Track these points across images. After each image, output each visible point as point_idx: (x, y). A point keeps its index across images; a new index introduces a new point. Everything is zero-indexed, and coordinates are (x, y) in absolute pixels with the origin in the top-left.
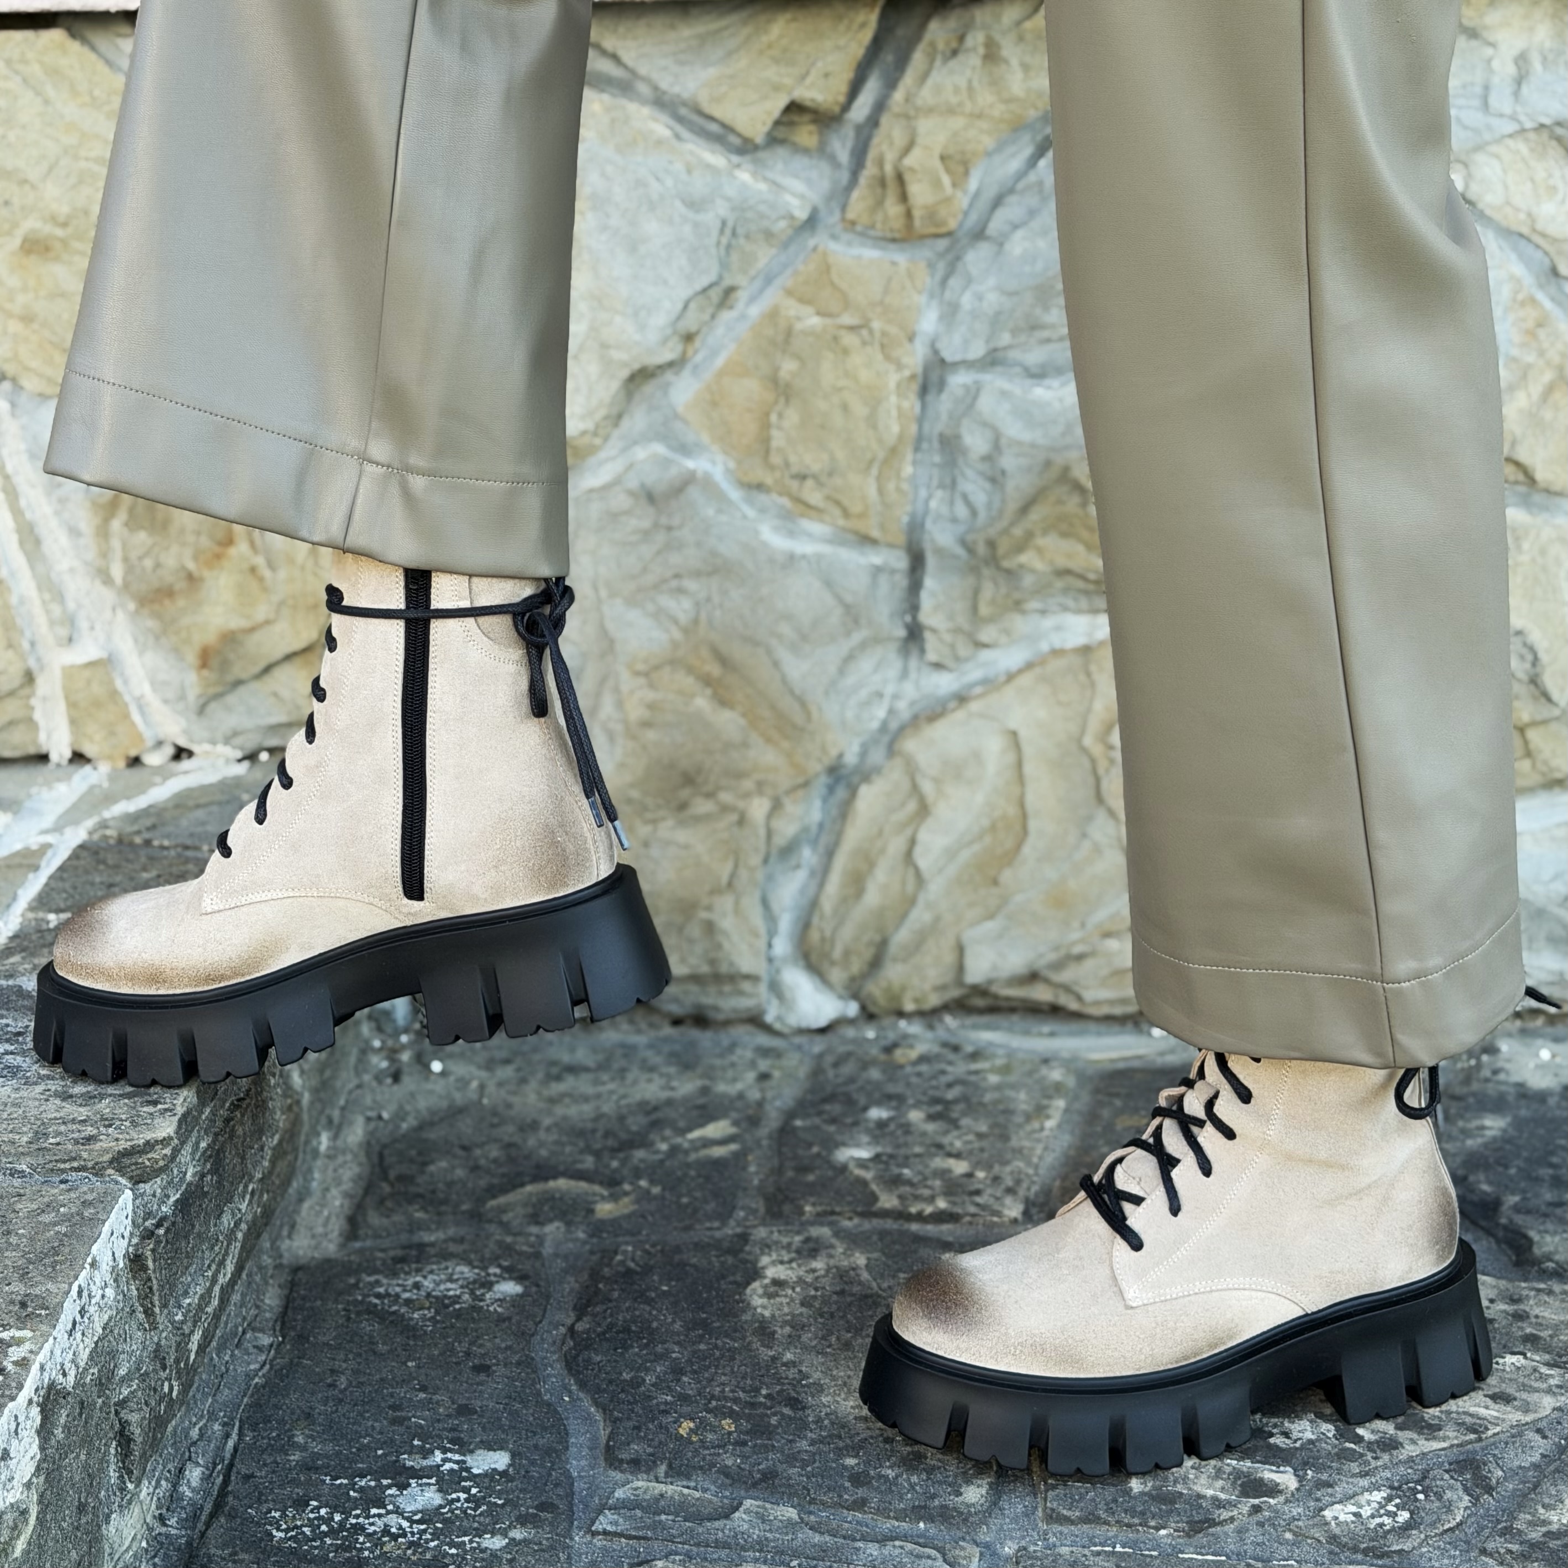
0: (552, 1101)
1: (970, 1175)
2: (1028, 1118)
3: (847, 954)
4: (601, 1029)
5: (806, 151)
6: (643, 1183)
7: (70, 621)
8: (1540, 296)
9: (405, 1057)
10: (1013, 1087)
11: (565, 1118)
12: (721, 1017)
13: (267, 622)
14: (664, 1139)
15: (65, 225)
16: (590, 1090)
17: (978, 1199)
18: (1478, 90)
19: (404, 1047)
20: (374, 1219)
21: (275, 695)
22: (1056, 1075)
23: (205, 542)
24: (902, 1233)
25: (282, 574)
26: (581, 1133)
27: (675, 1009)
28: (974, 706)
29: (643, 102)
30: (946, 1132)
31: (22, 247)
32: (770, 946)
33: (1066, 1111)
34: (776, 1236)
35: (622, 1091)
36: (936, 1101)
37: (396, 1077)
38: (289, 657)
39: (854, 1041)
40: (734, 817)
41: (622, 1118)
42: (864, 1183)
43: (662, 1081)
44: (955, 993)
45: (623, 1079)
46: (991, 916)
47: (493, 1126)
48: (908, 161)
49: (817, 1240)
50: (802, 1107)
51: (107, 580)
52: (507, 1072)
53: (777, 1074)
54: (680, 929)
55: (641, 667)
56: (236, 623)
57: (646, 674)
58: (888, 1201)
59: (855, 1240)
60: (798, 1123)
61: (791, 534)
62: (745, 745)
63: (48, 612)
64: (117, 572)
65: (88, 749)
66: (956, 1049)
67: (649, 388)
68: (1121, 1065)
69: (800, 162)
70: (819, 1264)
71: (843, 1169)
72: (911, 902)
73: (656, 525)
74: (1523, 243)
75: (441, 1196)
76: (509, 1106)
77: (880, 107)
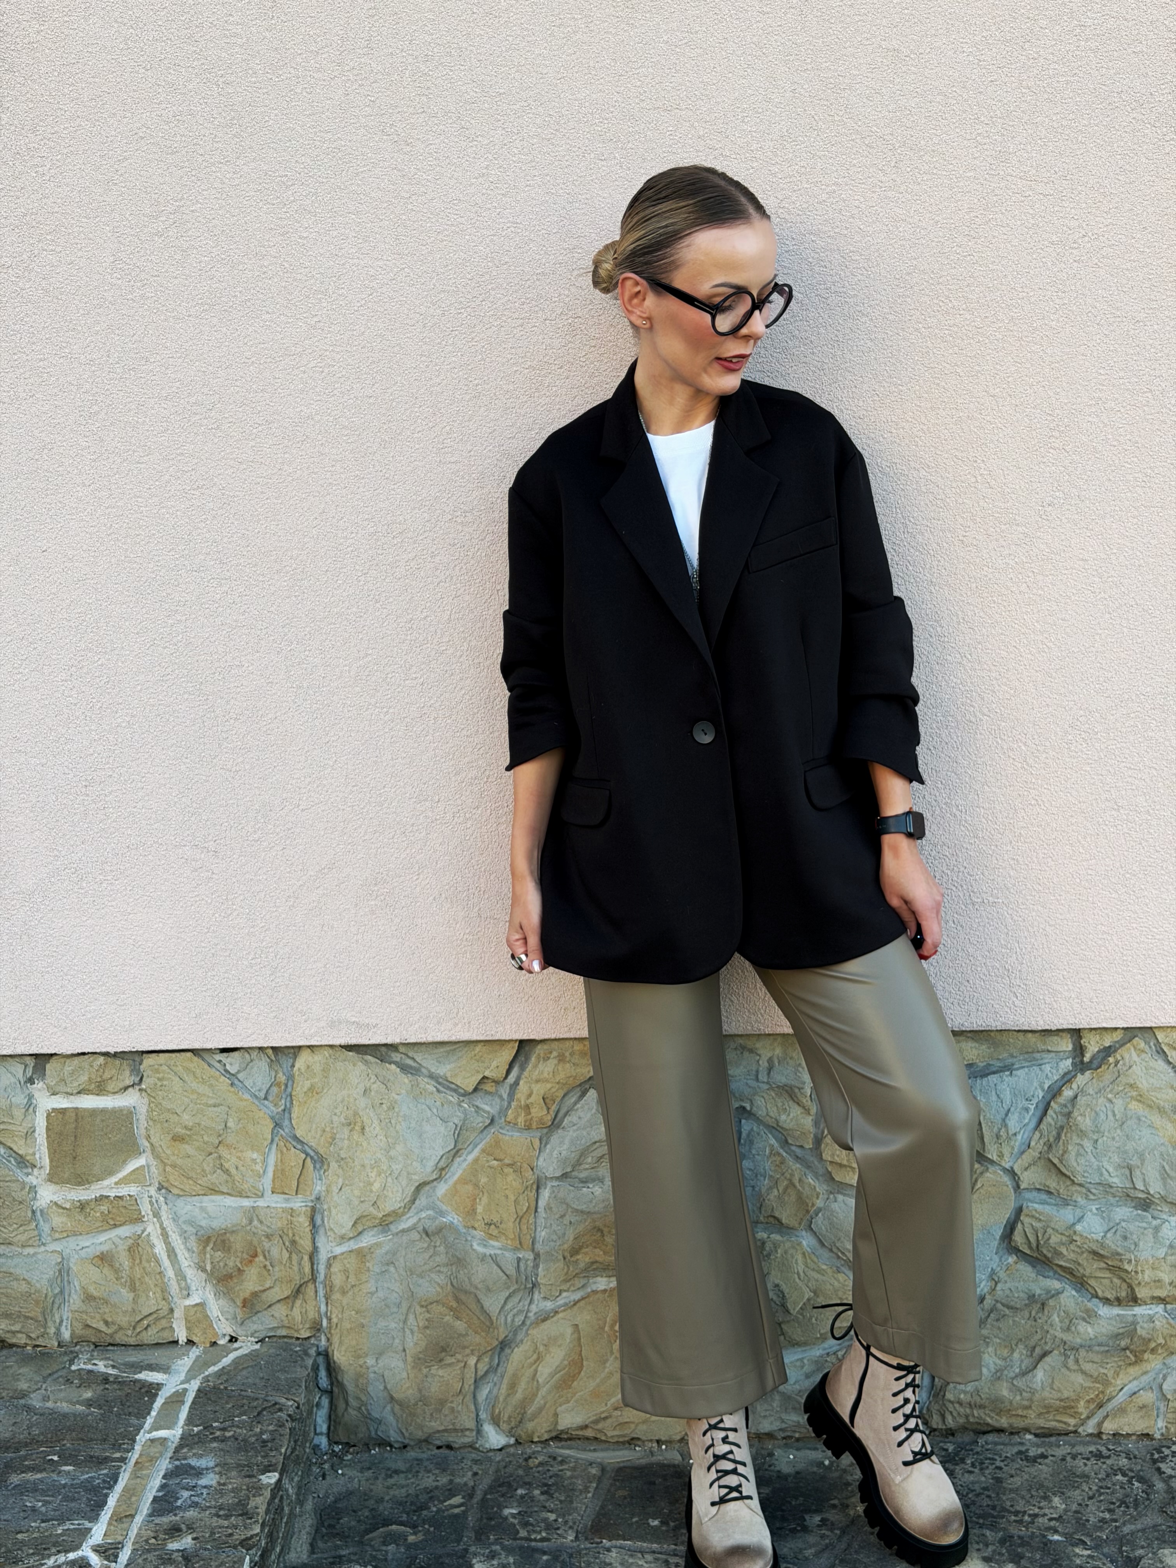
0: (388, 1488)
1: (556, 1520)
2: (581, 1492)
3: (510, 1417)
4: (408, 1452)
5: (490, 1093)
6: (426, 1526)
7: (188, 1288)
8: (781, 1151)
9: (326, 1466)
10: (576, 1478)
11: (394, 1496)
12: (457, 1446)
13: (270, 1288)
14: (435, 1506)
15: (191, 1130)
16: (403, 1482)
17: (559, 1532)
18: (754, 1072)
19: (326, 1462)
20: (320, 1544)
21: (273, 1316)
22: (594, 1471)
23: (245, 1256)
24: (529, 1547)
25: (277, 1269)
26: (401, 1504)
27: (439, 1443)
28: (561, 1315)
29: (426, 1076)
30: (547, 1500)
31: (173, 1138)
32: (477, 1415)
33: (597, 1488)
34: (479, 1550)
35: (417, 1482)
36: (546, 1485)
37: (324, 1477)
38: (279, 1301)
39: (513, 1455)
40: (463, 1364)
41: (417, 1496)
42: (514, 1525)
43: (433, 1478)
44: (554, 1434)
45: (417, 1476)
46: (569, 1402)
47: (365, 1500)
48: (531, 1100)
49: (495, 1551)
50: (491, 1489)
51: (204, 1270)
52: (369, 1474)
53: (480, 1472)
54: (441, 1411)
55: (423, 1303)
56: (258, 1288)
57: (426, 1306)
58: (523, 1533)
59: (509, 1551)
60: (489, 1497)
61: (485, 1246)
62: (467, 1334)
63: (179, 1285)
64: (208, 1268)
65: (195, 1339)
66: (555, 1459)
67: (427, 1188)
68: (622, 1465)
69: (488, 1098)
70: (495, 1562)
71: (506, 1518)
72: (535, 1395)
73: (429, 1245)
74: (774, 1131)
75: (347, 1534)
76: (371, 1490)
77: (518, 1079)
